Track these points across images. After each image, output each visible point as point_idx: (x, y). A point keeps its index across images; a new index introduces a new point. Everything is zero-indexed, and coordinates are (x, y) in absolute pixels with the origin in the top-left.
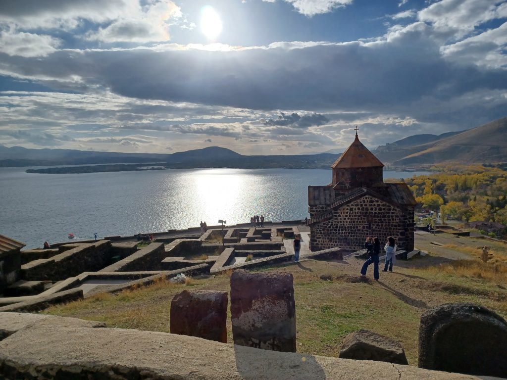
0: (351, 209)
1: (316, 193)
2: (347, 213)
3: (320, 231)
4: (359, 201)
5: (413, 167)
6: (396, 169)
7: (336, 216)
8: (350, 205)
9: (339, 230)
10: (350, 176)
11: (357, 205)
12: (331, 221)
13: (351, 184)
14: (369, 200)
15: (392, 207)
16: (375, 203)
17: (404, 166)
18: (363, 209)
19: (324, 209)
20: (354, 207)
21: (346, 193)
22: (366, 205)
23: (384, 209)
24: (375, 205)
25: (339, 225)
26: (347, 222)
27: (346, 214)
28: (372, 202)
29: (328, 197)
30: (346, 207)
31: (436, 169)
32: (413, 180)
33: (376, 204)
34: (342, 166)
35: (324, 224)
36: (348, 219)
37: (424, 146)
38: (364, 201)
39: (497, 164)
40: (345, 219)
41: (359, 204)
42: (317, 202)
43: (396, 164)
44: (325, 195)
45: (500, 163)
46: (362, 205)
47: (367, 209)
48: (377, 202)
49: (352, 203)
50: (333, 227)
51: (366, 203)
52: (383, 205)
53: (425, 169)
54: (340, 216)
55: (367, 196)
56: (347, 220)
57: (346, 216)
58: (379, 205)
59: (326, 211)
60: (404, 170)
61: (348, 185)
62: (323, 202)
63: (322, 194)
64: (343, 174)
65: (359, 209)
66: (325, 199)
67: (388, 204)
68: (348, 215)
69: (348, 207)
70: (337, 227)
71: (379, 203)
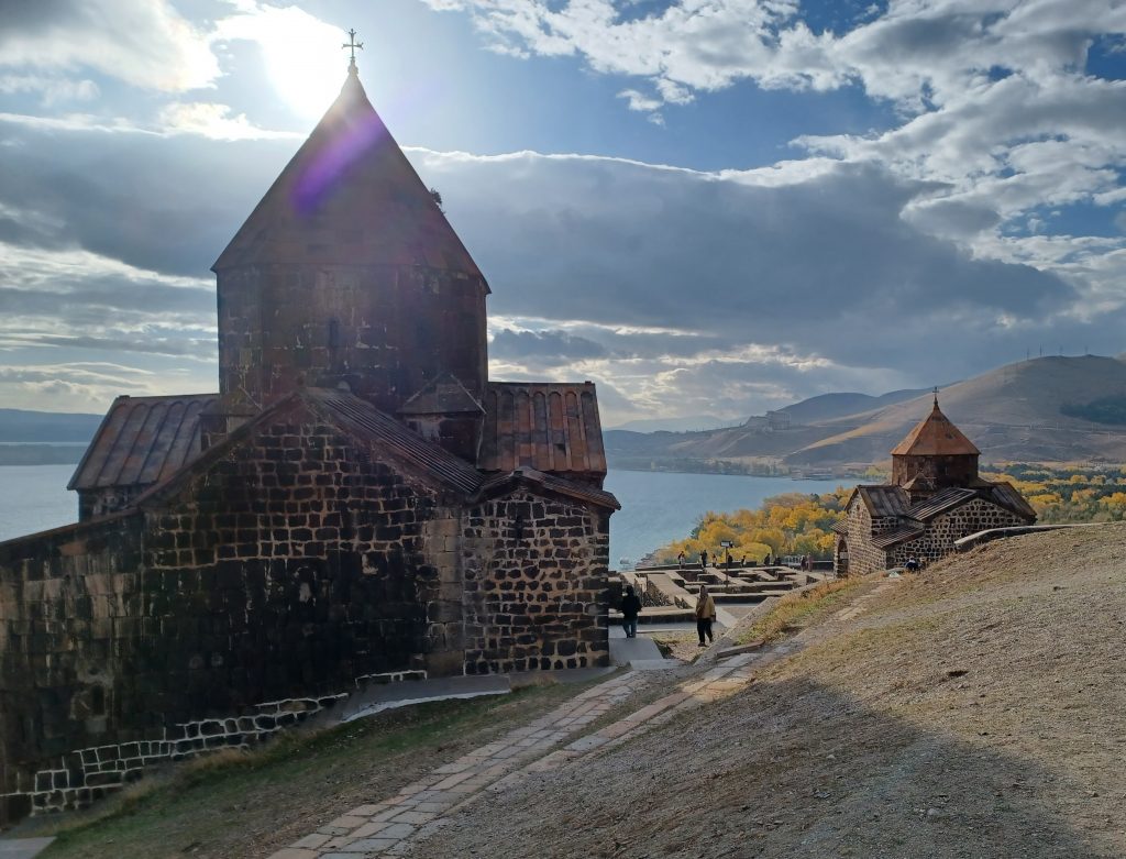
0: (953, 521)
1: (875, 497)
2: (946, 526)
3: (902, 556)
4: (964, 507)
5: (830, 469)
6: (790, 473)
7: (928, 532)
8: (951, 513)
9: (932, 555)
10: (935, 469)
11: (961, 514)
12: (920, 540)
13: (937, 482)
14: (980, 505)
15: (1014, 517)
16: (989, 510)
17: (808, 466)
18: (970, 520)
19: (895, 524)
20: (957, 517)
21: (930, 497)
22: (975, 514)
23: (1002, 520)
24: (988, 514)
25: (933, 546)
26: (945, 541)
27: (944, 528)
28: (984, 508)
29: (897, 504)
30: (944, 517)
31: (878, 474)
32: (839, 499)
33: (991, 511)
34: (919, 451)
35: (910, 545)
36: (948, 536)
37: (852, 421)
38: (972, 508)
39: (1004, 465)
40: (942, 536)
41: (965, 511)
42: (883, 512)
43: (789, 460)
44: (890, 500)
45: (1011, 464)
46: (968, 514)
47: (977, 520)
48: (992, 508)
49: (954, 511)
50: (923, 550)
51: (975, 511)
52: (1001, 514)
53: (856, 473)
54: (934, 531)
55: (977, 500)
56: (945, 538)
57: (945, 532)
58: (994, 514)
59: (897, 526)
60: (809, 476)
61: (931, 484)
62: (891, 511)
63: (884, 498)
64: (921, 465)
65: (964, 520)
66: (893, 506)
67: (1008, 512)
68: (947, 529)
69: (948, 518)
70: (929, 550)
71: (995, 510)
